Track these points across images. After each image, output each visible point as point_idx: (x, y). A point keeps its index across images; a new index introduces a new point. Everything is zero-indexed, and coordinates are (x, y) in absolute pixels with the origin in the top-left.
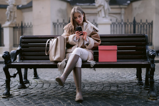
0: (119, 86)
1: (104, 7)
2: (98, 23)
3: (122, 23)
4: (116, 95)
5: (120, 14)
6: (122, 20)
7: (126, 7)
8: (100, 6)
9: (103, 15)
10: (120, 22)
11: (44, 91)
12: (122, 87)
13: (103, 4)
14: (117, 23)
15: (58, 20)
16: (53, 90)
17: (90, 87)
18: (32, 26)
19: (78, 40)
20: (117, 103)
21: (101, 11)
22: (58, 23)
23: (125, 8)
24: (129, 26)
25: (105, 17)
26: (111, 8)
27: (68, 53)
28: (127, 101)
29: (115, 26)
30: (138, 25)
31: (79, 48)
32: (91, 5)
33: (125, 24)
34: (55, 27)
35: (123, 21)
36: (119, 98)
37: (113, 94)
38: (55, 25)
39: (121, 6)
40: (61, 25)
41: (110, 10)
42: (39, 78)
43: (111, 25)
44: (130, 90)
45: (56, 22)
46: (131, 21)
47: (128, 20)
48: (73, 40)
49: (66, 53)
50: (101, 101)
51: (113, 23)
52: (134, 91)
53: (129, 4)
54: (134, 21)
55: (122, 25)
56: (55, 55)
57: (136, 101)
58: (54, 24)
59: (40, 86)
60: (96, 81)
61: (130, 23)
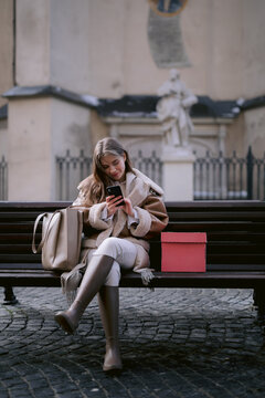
0: (211, 326)
1: (177, 122)
2: (163, 158)
3: (221, 160)
4: (204, 354)
5: (215, 137)
6: (221, 153)
7: (230, 121)
8: (168, 119)
9: (176, 141)
10: (217, 156)
11: (28, 341)
12: (218, 330)
13: (175, 114)
14: (208, 160)
15: (68, 152)
16: (50, 337)
17: (140, 329)
18: (6, 165)
19: (111, 218)
20: (205, 377)
21: (170, 130)
22: (68, 159)
23: (228, 125)
24: (238, 166)
25: (181, 145)
26: (195, 124)
27: (88, 248)
28: (230, 372)
29: (204, 166)
30: (259, 166)
31: (114, 239)
32: (148, 115)
33: (228, 161)
34: (61, 167)
35: (224, 155)
36: (210, 362)
37: (196, 351)
38: (61, 164)
39: (219, 120)
40: (75, 164)
41: (193, 128)
42: (17, 302)
43: (195, 165)
44: (237, 340)
45: (64, 155)
46: (242, 154)
47: (235, 153)
48: (100, 218)
49: (83, 248)
50: (166, 371)
51: (198, 160)
52: (248, 342)
53: (236, 116)
54: (250, 156)
55: (221, 165)
56: (55, 254)
57: (252, 372)
58: (60, 161)
59: (17, 325)
60: (156, 312)
61: (238, 161)
